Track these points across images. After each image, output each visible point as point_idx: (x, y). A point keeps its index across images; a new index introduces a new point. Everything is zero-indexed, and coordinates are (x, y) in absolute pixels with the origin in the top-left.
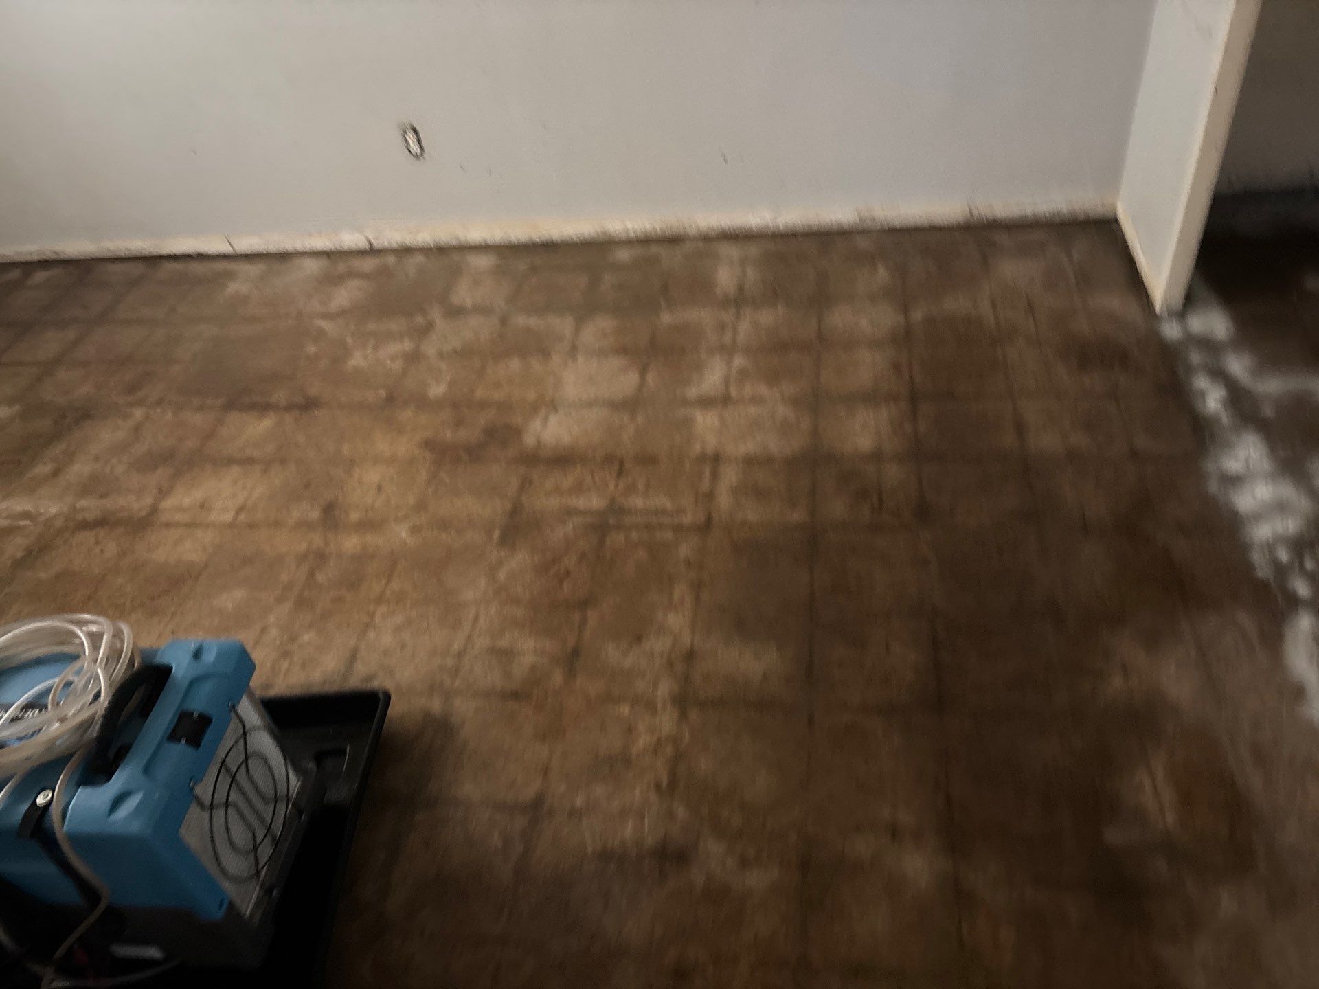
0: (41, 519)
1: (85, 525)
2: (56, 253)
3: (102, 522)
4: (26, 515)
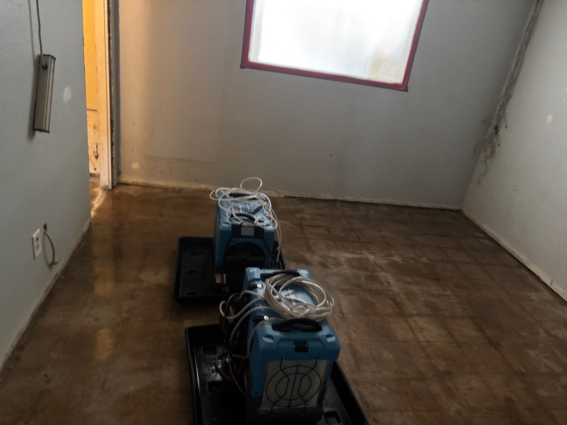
0: (389, 288)
1: (394, 300)
2: (498, 240)
3: (397, 304)
4: (389, 284)
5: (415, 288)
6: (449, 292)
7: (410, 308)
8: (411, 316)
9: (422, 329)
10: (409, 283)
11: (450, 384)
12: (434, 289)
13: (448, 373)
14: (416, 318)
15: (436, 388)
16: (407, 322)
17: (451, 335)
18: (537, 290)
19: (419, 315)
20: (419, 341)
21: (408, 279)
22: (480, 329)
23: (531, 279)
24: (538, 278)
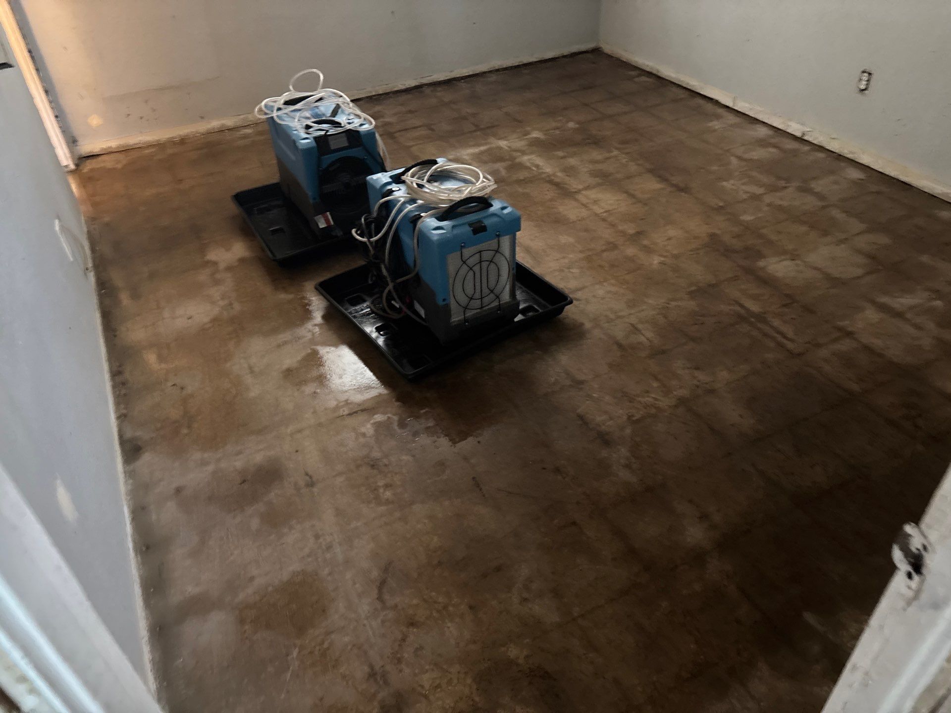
0: (541, 171)
1: (551, 182)
2: (658, 72)
3: (557, 185)
4: (537, 166)
5: (572, 161)
6: (615, 153)
7: (574, 184)
8: (579, 192)
9: (596, 202)
10: (562, 158)
11: (646, 242)
12: (596, 154)
13: (639, 233)
14: (584, 192)
15: (631, 251)
16: (576, 200)
17: (633, 196)
18: (718, 117)
19: (587, 188)
20: (596, 215)
21: (560, 154)
22: (663, 179)
23: (709, 106)
24: (716, 103)
